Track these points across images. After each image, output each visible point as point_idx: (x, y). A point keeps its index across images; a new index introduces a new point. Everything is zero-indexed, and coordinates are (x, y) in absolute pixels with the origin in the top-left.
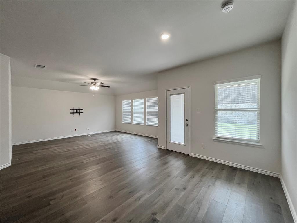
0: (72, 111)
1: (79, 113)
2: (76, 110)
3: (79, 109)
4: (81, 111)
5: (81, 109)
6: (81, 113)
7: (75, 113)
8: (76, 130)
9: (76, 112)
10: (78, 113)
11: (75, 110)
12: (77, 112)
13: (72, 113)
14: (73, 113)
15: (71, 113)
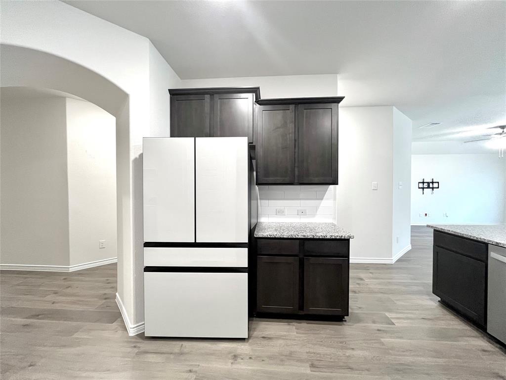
0: (421, 185)
1: (433, 188)
2: (427, 184)
3: (433, 183)
4: (436, 185)
5: (435, 182)
6: (436, 188)
7: (426, 188)
8: (426, 215)
9: (427, 186)
10: (431, 188)
11: (426, 182)
12: (429, 187)
13: (421, 188)
14: (423, 188)
15: (419, 188)
